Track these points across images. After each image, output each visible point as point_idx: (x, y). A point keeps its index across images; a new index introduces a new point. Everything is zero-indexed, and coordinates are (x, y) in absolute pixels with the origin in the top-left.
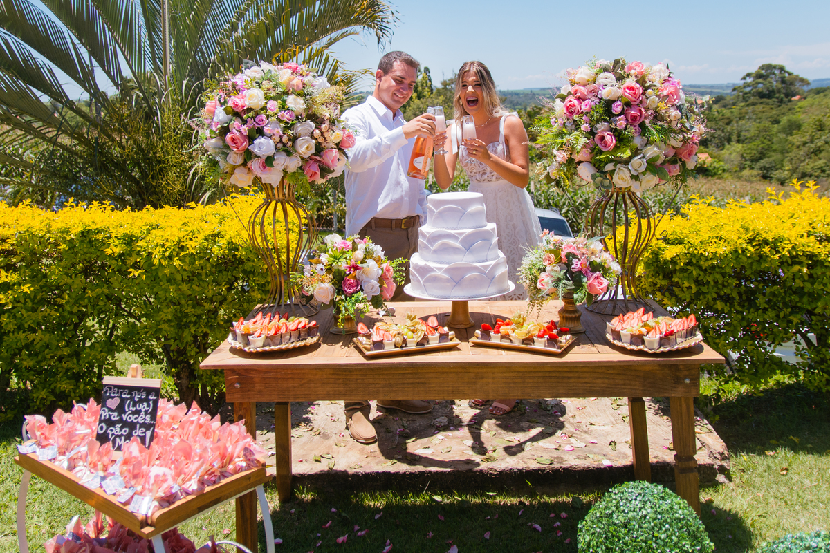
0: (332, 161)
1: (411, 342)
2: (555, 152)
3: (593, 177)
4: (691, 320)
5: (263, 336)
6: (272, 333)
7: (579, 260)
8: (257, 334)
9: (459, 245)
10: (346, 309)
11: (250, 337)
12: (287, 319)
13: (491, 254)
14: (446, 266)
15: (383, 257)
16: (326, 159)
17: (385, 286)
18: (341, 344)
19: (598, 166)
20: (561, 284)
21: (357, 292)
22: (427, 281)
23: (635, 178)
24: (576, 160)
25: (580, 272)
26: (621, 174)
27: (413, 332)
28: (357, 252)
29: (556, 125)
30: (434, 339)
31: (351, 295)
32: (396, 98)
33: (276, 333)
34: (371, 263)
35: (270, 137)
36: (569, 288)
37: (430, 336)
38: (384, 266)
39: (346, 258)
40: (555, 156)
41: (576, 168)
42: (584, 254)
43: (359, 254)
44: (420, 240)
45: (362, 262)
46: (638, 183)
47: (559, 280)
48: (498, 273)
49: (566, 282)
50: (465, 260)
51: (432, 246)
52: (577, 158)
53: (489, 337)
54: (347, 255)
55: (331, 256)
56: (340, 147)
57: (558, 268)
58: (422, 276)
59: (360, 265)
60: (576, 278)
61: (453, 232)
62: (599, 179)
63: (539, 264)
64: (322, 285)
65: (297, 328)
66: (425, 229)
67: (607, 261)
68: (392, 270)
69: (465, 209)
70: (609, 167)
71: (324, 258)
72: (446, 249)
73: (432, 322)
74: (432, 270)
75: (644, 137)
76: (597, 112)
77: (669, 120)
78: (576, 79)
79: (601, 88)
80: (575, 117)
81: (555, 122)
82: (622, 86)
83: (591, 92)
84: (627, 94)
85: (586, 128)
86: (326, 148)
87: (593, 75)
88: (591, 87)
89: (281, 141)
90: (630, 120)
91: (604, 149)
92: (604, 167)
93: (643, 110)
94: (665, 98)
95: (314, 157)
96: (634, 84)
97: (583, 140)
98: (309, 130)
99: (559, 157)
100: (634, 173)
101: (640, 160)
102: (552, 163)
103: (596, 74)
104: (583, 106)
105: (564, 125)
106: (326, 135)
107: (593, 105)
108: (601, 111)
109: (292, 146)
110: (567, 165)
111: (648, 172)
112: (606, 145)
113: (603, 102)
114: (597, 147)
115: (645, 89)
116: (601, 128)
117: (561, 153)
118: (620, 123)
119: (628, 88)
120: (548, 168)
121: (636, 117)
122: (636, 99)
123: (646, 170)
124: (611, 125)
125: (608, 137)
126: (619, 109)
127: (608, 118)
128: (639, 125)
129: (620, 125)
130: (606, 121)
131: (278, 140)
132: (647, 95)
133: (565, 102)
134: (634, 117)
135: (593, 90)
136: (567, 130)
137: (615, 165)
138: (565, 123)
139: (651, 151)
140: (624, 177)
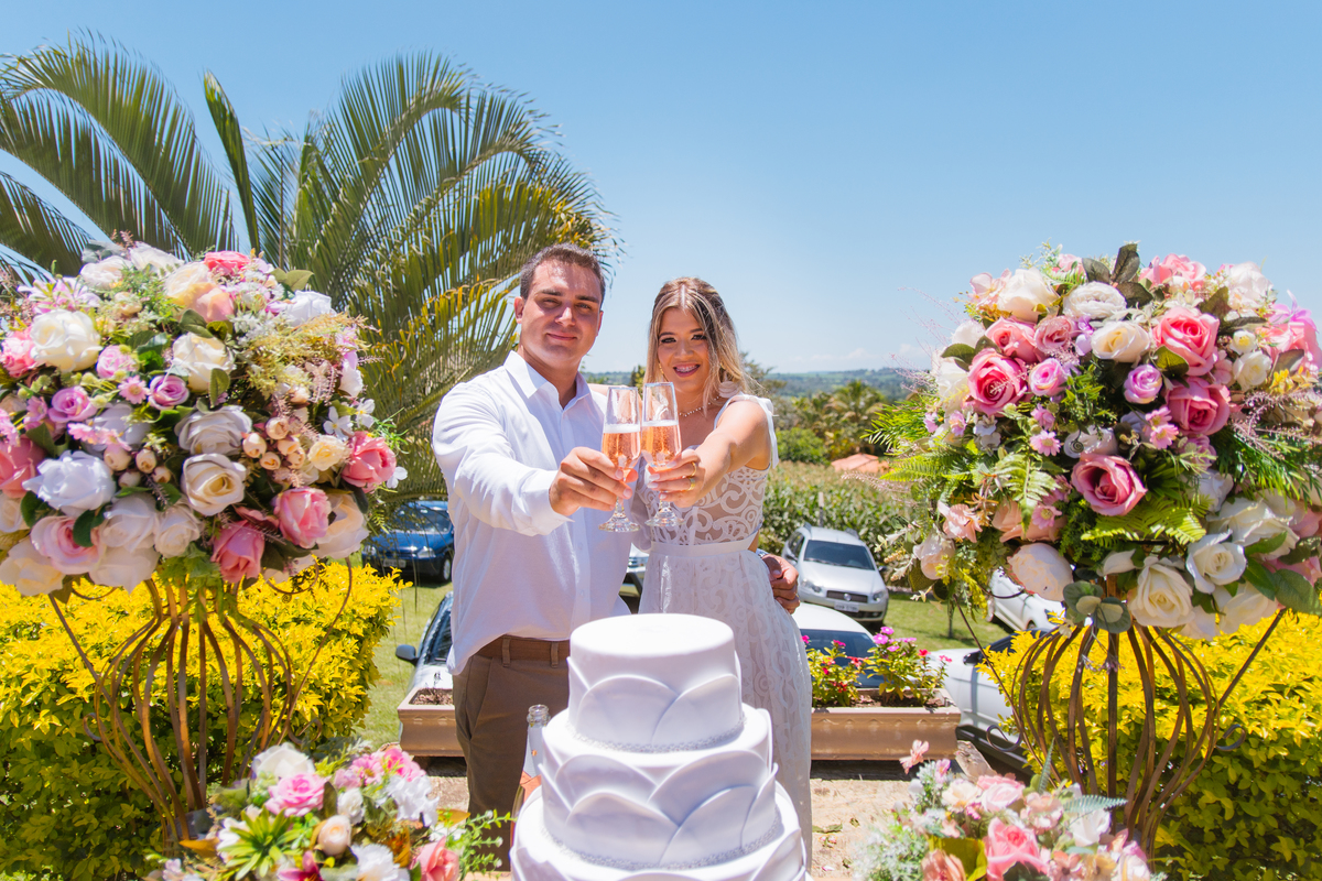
0: (303, 523)
2: (942, 508)
3: (1070, 596)
9: (652, 809)
13: (755, 825)
16: (283, 516)
23: (1204, 601)
24: (1007, 537)
26: (1160, 588)
28: (333, 821)
29: (940, 431)
34: (373, 857)
35: (102, 455)
39: (289, 846)
41: (1007, 556)
42: (1067, 873)
43: (338, 828)
45: (343, 859)
46: (1213, 616)
50: (668, 860)
51: (572, 801)
52: (1010, 526)
54: (298, 834)
55: (244, 835)
56: (339, 481)
61: (634, 760)
62: (1087, 599)
69: (675, 688)
70: (1118, 563)
72: (610, 817)
75: (1229, 476)
76: (1081, 396)
77: (1310, 422)
78: (1002, 305)
79: (1083, 327)
80: (1010, 410)
81: (938, 424)
82: (1154, 321)
83: (1050, 338)
84: (1178, 342)
85: (1046, 444)
86: (287, 485)
87: (1052, 293)
88: (1051, 324)
89: (132, 466)
90: (1186, 424)
91: (1105, 511)
92: (1100, 562)
93: (1224, 393)
94: (1290, 357)
95: (244, 511)
96: (1194, 315)
97: (1040, 481)
98: (230, 433)
99: (956, 524)
100: (1203, 587)
101: (1221, 550)
102: (929, 535)
103: (1062, 290)
104: (1035, 380)
105: (969, 431)
106: (284, 448)
107: (1067, 375)
108: (1094, 392)
109: (172, 481)
110: (978, 547)
111: (1248, 583)
112: (1111, 496)
113: (1093, 366)
114: (1082, 503)
115: (1226, 330)
116: (1094, 442)
117: (960, 513)
118: (1159, 431)
119: (1176, 325)
120: (916, 548)
121: (1206, 411)
122: (1198, 359)
123: (1241, 580)
124: (1123, 437)
125: (1120, 472)
126: (1151, 388)
127: (1113, 416)
128: (1210, 437)
129: (1160, 438)
130: (1105, 422)
131: (122, 462)
132: (1232, 347)
133: (973, 367)
134: (1199, 412)
135: (1059, 333)
136: (978, 447)
137: (1138, 559)
138: (971, 426)
139: (1257, 520)
140: (1170, 597)
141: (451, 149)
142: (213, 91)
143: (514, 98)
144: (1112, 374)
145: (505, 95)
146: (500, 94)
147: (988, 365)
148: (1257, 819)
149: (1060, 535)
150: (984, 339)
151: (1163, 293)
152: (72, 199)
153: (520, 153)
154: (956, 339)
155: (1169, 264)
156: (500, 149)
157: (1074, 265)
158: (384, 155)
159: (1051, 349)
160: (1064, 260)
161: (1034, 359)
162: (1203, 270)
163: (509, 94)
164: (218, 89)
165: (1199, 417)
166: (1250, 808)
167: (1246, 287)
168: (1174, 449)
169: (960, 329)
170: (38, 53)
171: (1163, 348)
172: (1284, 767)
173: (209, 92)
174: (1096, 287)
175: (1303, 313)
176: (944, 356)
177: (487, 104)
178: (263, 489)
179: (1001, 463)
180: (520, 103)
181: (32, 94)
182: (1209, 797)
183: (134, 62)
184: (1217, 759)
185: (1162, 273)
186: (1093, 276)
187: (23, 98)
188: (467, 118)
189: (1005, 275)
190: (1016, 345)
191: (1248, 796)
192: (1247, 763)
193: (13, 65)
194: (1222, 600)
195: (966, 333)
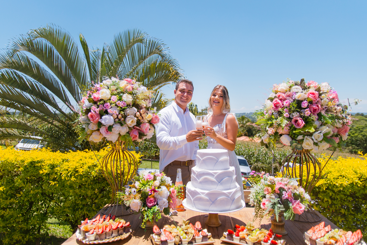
0: (146, 130)
1: (185, 241)
2: (267, 128)
3: (291, 143)
4: (358, 233)
5: (95, 233)
6: (100, 231)
7: (287, 192)
8: (91, 232)
9: (214, 180)
10: (147, 217)
11: (87, 234)
12: (114, 220)
13: (232, 185)
14: (207, 192)
15: (171, 184)
16: (142, 128)
17: (171, 202)
18: (143, 237)
19: (293, 137)
20: (276, 207)
21: (155, 205)
22: (195, 200)
23: (316, 144)
24: (280, 133)
25: (287, 199)
26: (307, 142)
27: (186, 233)
28: (156, 182)
29: (267, 114)
30: (198, 239)
31: (150, 208)
32: (182, 100)
33: (103, 232)
34: (164, 188)
35: (112, 115)
36: (281, 209)
37: (196, 237)
38: (171, 189)
39: (149, 185)
40: (267, 130)
41: (279, 138)
42: (289, 189)
43: (157, 183)
44: (192, 175)
45: (159, 188)
46: (317, 147)
47: (274, 204)
48: (236, 197)
49: (279, 205)
50: (218, 188)
51: (199, 179)
52: (280, 131)
53: (232, 238)
54: (150, 183)
55: (141, 183)
56: (151, 123)
57: (273, 197)
58: (193, 197)
59: (157, 189)
60: (285, 203)
61: (211, 172)
62: (295, 144)
63: (261, 193)
64: (135, 201)
65: (117, 228)
66: (195, 169)
67: (303, 193)
68: (175, 192)
69: (218, 159)
70: (300, 137)
71: (137, 184)
72: (207, 181)
73: (198, 226)
74: (199, 194)
75: (320, 121)
76: (293, 106)
77: (335, 111)
78: (279, 90)
79: (294, 94)
80: (280, 109)
81: (266, 113)
82: (307, 93)
83: (288, 96)
84: (311, 97)
85: (287, 115)
86: (143, 123)
87: (288, 88)
88: (288, 93)
89: (117, 118)
90: (312, 111)
91: (298, 127)
92: (297, 137)
93: (319, 106)
94: (332, 100)
95: (136, 127)
96: (314, 92)
97: (285, 122)
98: (133, 112)
99: (270, 131)
100: (315, 141)
101: (319, 134)
102: (265, 134)
103: (290, 87)
104: (285, 103)
105: (272, 114)
106: (143, 115)
107: (291, 103)
108: (296, 106)
109: (124, 120)
110: (274, 136)
111: (324, 141)
112: (298, 125)
113: (296, 101)
114: (293, 126)
115: (320, 95)
116: (295, 115)
117: (271, 129)
118: (307, 113)
119: (311, 93)
120: (262, 137)
121: (316, 109)
122: (315, 100)
123: (322, 140)
124: (301, 114)
125: (300, 120)
126: (306, 105)
127: (299, 110)
128: (317, 114)
129: (307, 114)
130: (298, 112)
131: (116, 117)
132: (321, 98)
133: (273, 102)
134: (315, 109)
135: (289, 95)
136: (274, 117)
137: (304, 137)
138: (273, 113)
139: (325, 129)
140: (310, 143)
141: (142, 53)
142: (82, 38)
143: (158, 41)
144: (299, 103)
145: (156, 40)
146: (154, 40)
147: (276, 101)
148: (336, 204)
149: (289, 133)
150: (275, 96)
151: (309, 88)
152: (47, 65)
153: (160, 54)
154: (270, 97)
155: (311, 82)
156: (154, 53)
157: (293, 82)
158: (125, 55)
159: (288, 98)
160: (291, 81)
161: (285, 99)
162: (317, 83)
163: (157, 40)
164: (83, 38)
165: (315, 110)
166: (335, 202)
167: (324, 87)
168: (310, 116)
169: (271, 95)
170: (39, 29)
171: (308, 98)
172: (342, 193)
173: (81, 38)
174: (297, 87)
175: (335, 92)
176: (268, 100)
177: (151, 42)
178: (139, 123)
179: (278, 119)
180: (160, 42)
181: (38, 39)
182: (326, 199)
183: (63, 31)
184: (327, 191)
185: (309, 84)
186: (296, 84)
187: (36, 40)
188: (146, 46)
189: (280, 84)
190: (281, 97)
191: (334, 199)
192: (333, 191)
193: (33, 31)
194: (319, 144)
195: (272, 95)
